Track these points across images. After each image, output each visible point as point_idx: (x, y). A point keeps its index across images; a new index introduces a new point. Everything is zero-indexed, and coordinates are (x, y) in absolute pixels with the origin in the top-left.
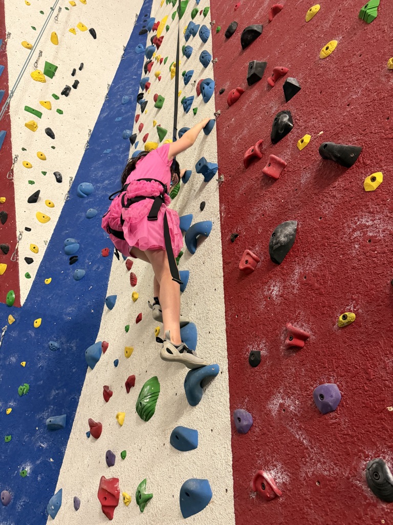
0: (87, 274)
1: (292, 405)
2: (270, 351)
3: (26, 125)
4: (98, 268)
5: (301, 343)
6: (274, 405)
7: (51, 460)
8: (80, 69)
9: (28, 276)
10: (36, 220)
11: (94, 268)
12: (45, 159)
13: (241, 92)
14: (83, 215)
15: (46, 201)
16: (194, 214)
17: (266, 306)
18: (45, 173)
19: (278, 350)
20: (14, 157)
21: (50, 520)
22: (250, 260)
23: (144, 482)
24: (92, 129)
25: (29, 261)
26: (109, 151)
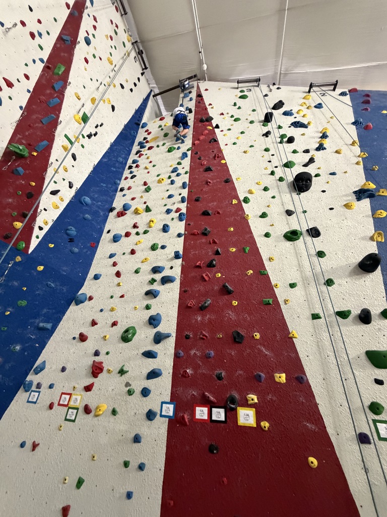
0: (79, 252)
1: (198, 354)
2: (194, 336)
3: (63, 146)
4: (87, 252)
5: (205, 338)
6: (192, 352)
7: (37, 345)
8: (101, 126)
9: (37, 237)
10: (51, 206)
11: (85, 251)
12: (67, 171)
13: (198, 234)
14: (81, 215)
15: (60, 197)
16: (166, 268)
17: (195, 322)
18: (64, 180)
19: (197, 337)
20: (50, 163)
21: (32, 375)
22: (192, 304)
23: (124, 365)
24: (96, 164)
25: (41, 228)
26: (104, 185)
